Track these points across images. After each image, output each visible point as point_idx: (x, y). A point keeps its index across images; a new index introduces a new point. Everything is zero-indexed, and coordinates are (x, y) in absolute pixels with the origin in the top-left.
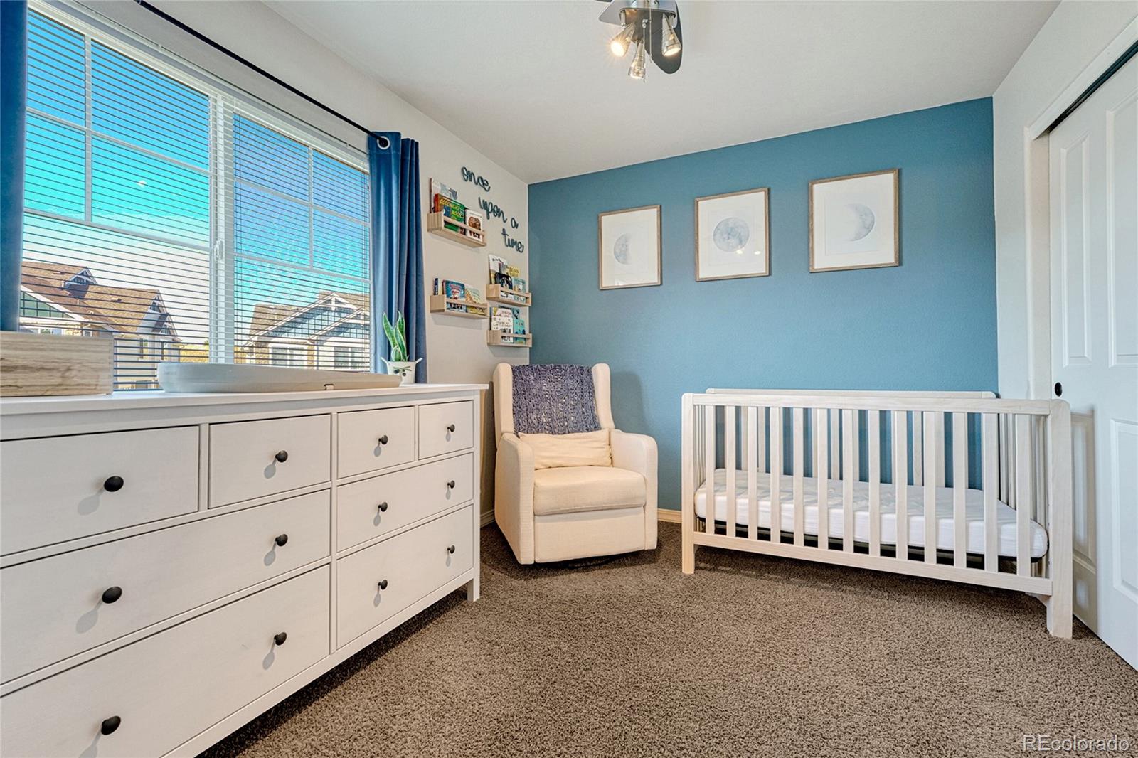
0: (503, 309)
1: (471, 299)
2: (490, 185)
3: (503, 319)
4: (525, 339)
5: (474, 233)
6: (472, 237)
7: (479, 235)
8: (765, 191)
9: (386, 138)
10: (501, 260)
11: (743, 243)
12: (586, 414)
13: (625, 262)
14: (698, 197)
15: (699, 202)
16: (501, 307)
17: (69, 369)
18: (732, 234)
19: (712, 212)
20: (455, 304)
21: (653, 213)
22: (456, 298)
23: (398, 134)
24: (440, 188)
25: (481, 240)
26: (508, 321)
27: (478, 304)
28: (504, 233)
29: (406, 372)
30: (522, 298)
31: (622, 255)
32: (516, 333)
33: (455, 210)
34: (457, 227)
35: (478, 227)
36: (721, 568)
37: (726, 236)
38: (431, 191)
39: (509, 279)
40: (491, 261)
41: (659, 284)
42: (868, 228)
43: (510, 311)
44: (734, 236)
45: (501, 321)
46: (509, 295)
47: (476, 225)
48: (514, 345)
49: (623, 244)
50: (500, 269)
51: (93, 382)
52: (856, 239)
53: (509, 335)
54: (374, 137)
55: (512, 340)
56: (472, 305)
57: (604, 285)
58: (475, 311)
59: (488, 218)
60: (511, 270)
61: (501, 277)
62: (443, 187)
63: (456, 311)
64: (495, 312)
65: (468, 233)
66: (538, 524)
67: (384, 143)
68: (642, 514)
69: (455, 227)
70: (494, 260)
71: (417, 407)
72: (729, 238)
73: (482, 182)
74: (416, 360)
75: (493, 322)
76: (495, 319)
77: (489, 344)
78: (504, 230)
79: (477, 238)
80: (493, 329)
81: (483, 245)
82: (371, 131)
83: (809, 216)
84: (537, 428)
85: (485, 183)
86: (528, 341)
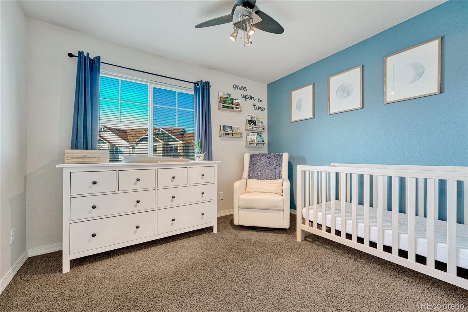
0: (253, 133)
1: (236, 131)
2: (247, 89)
3: (252, 137)
4: (263, 144)
5: (237, 108)
6: (236, 109)
7: (239, 108)
8: (361, 67)
9: (198, 83)
10: (252, 115)
11: (350, 94)
12: (276, 173)
13: (300, 110)
14: (330, 76)
15: (330, 79)
16: (252, 133)
17: (99, 158)
18: (345, 91)
19: (335, 82)
20: (227, 133)
21: (311, 87)
22: (228, 131)
23: (202, 81)
24: (223, 94)
25: (240, 109)
26: (254, 138)
27: (239, 132)
28: (254, 105)
29: (200, 157)
30: (261, 129)
31: (299, 107)
32: (258, 142)
33: (228, 101)
34: (229, 107)
35: (238, 105)
36: (316, 242)
37: (342, 92)
38: (219, 96)
39: (255, 122)
40: (247, 116)
41: (313, 118)
42: (420, 75)
43: (256, 134)
44: (345, 92)
45: (251, 138)
46: (254, 128)
47: (238, 104)
48: (257, 146)
49: (300, 102)
50: (251, 119)
51: (105, 160)
52: (412, 82)
53: (254, 143)
54: (196, 84)
55: (255, 144)
56: (236, 133)
57: (292, 120)
58: (236, 135)
59: (246, 101)
60: (257, 118)
61: (251, 122)
62: (224, 93)
63: (228, 136)
64: (249, 134)
65: (234, 108)
66: (240, 211)
67: (198, 85)
68: (282, 214)
69: (228, 107)
70: (248, 116)
71: (188, 168)
72: (343, 93)
73: (244, 89)
74: (204, 153)
75: (247, 138)
76: (248, 137)
77: (246, 146)
78: (254, 104)
79: (238, 109)
80: (247, 141)
81: (241, 111)
82: (194, 82)
83: (385, 75)
84: (256, 178)
85: (245, 88)
86: (265, 145)
